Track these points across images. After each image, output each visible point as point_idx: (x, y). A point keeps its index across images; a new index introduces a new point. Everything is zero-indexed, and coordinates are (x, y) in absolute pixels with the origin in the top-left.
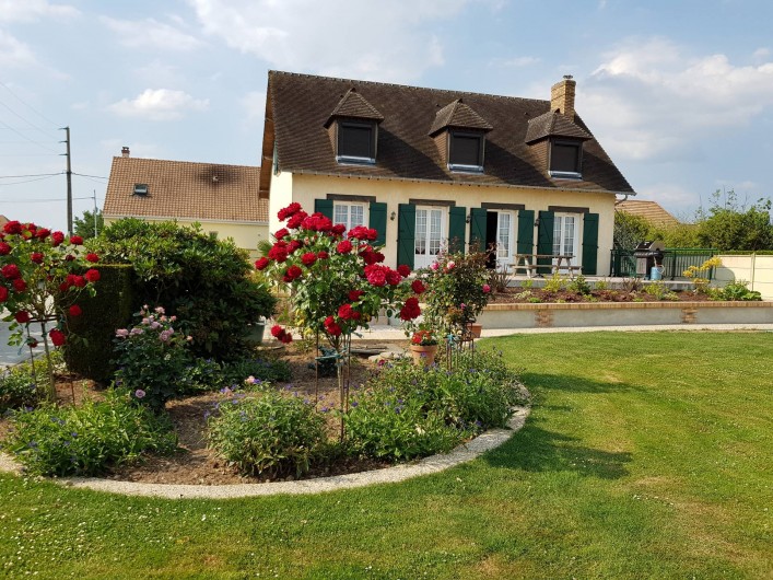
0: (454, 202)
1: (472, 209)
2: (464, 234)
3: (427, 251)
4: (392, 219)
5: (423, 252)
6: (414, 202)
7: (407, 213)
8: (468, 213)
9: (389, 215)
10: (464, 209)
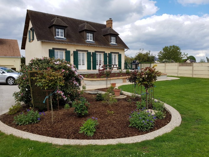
0: (88, 51)
1: (92, 53)
2: (91, 59)
3: (81, 64)
4: (72, 55)
5: (80, 65)
6: (77, 51)
7: (76, 54)
8: (92, 54)
9: (71, 54)
10: (90, 52)
